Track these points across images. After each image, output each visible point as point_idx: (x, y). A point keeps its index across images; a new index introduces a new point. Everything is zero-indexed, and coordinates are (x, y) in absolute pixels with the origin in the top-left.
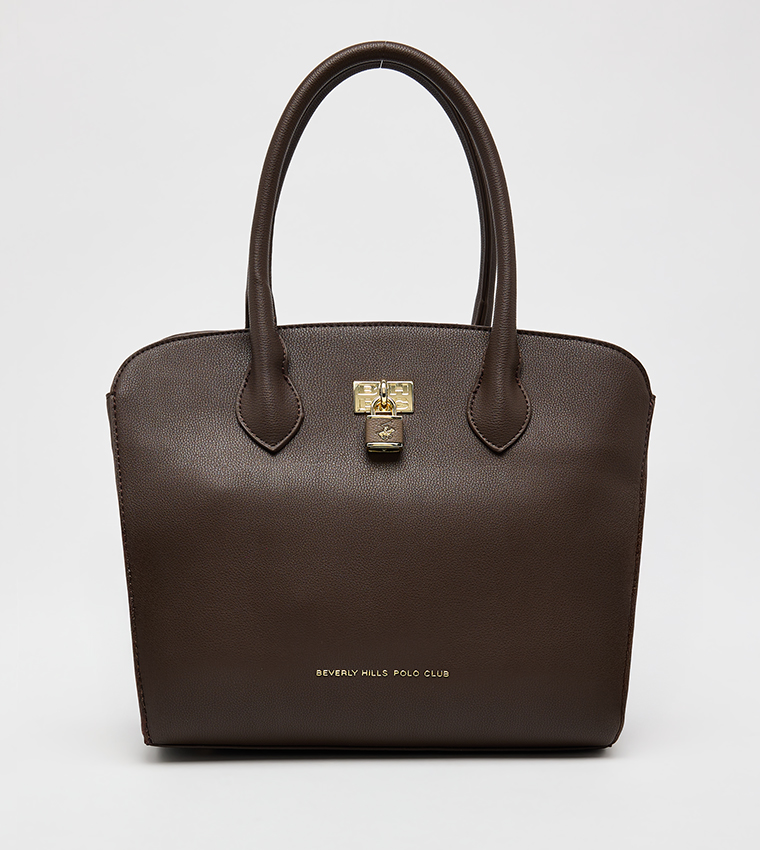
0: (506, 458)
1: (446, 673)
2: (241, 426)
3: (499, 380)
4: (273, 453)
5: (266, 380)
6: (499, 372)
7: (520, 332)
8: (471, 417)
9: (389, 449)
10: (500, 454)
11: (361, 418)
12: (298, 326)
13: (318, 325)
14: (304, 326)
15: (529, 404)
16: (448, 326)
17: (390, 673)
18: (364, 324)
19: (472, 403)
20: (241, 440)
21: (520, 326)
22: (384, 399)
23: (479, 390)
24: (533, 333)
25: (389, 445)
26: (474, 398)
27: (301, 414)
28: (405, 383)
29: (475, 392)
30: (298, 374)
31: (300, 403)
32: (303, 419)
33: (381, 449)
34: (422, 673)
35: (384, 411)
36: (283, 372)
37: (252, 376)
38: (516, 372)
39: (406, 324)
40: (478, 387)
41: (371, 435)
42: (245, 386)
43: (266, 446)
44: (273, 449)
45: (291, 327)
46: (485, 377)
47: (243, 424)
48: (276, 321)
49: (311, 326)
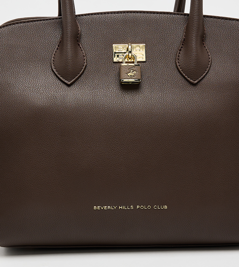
0: (198, 86)
1: (166, 207)
2: (53, 71)
3: (194, 43)
4: (69, 86)
5: (69, 46)
6: (194, 39)
7: (205, 16)
8: (178, 64)
9: (133, 82)
10: (194, 85)
11: (117, 65)
12: (85, 15)
13: (95, 14)
14: (89, 14)
15: (210, 57)
16: (164, 13)
17: (135, 207)
18: (118, 12)
19: (179, 56)
20: (52, 79)
21: (205, 13)
22: (130, 55)
23: (182, 49)
24: (211, 17)
25: (133, 80)
26: (180, 53)
27: (85, 64)
28: (141, 45)
29: (180, 50)
30: (85, 41)
31: (85, 58)
32: (86, 66)
33: (129, 83)
34: (152, 207)
35: (130, 61)
36: (78, 41)
37: (61, 44)
38: (203, 38)
39: (141, 12)
40: (182, 47)
41: (123, 75)
42: (57, 49)
43: (66, 81)
44: (69, 83)
45: (82, 15)
46: (185, 42)
47: (54, 70)
48: (75, 13)
49: (92, 14)
